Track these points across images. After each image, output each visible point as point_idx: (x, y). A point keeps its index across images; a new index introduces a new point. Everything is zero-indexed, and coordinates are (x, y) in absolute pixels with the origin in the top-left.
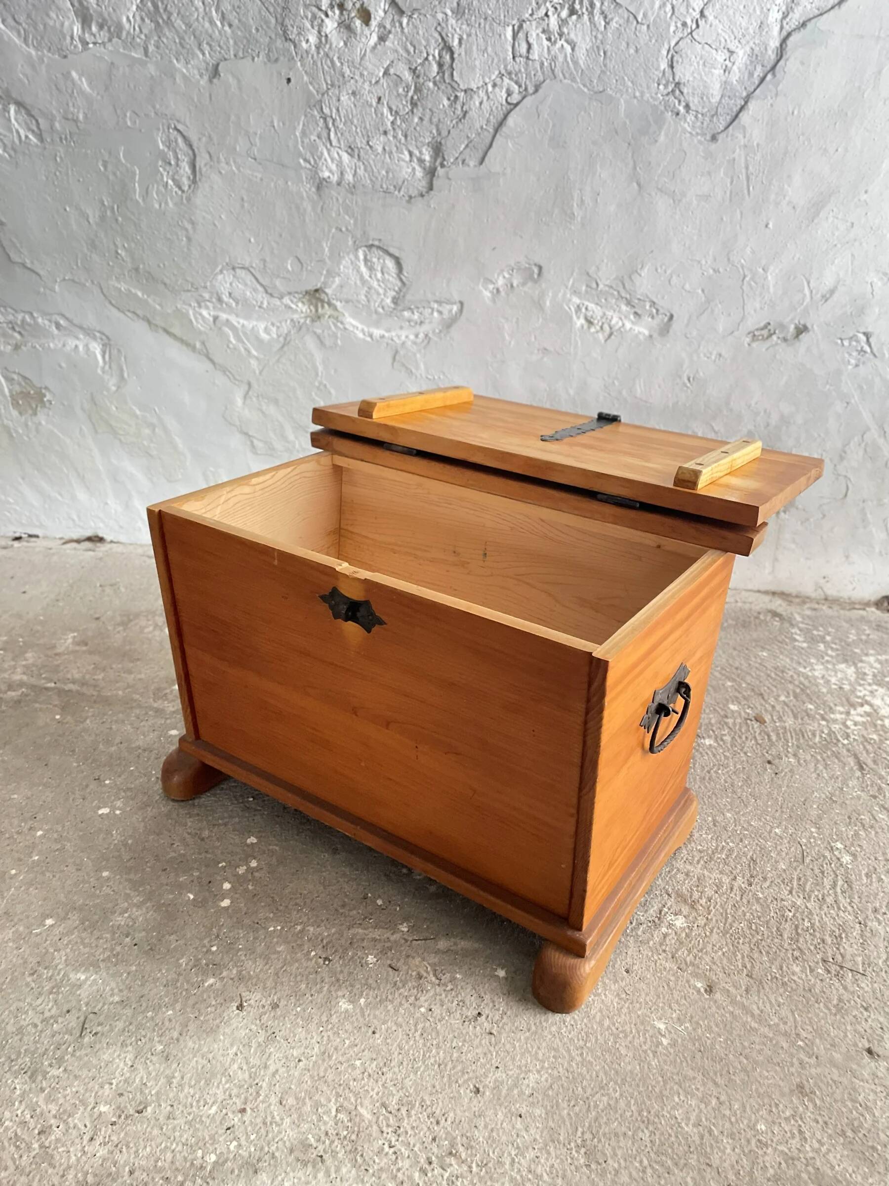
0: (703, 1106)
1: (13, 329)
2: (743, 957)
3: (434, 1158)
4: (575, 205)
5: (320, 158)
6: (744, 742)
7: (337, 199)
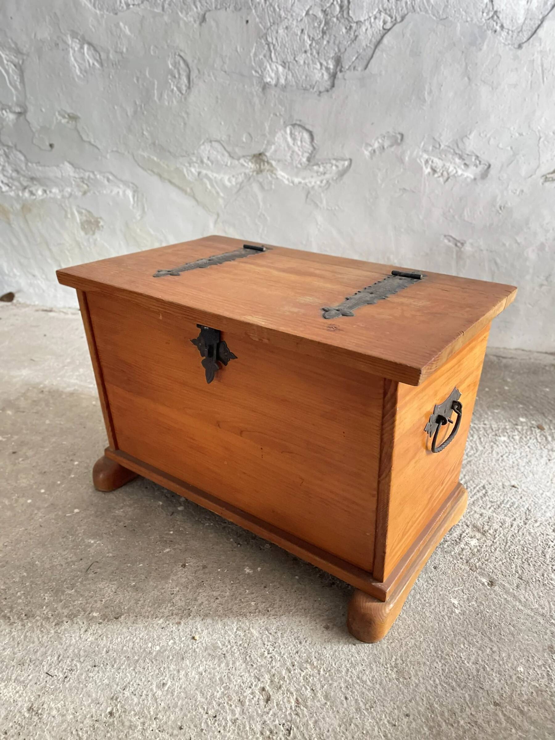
0: (480, 652)
1: (83, 182)
2: (516, 567)
3: (296, 663)
4: (426, 93)
5: (265, 69)
6: (528, 440)
7: (275, 95)
